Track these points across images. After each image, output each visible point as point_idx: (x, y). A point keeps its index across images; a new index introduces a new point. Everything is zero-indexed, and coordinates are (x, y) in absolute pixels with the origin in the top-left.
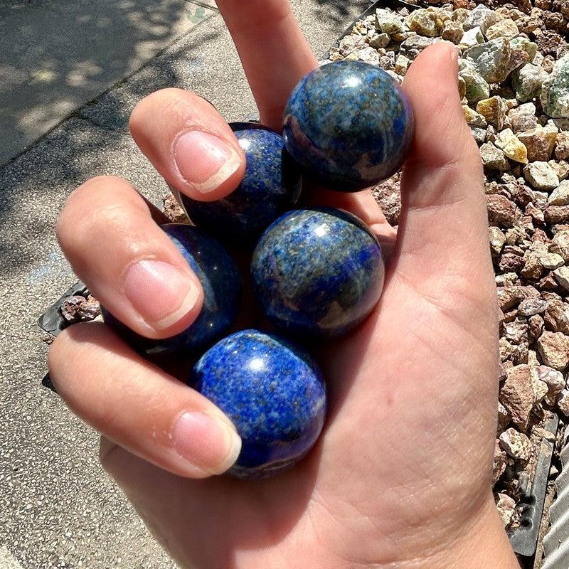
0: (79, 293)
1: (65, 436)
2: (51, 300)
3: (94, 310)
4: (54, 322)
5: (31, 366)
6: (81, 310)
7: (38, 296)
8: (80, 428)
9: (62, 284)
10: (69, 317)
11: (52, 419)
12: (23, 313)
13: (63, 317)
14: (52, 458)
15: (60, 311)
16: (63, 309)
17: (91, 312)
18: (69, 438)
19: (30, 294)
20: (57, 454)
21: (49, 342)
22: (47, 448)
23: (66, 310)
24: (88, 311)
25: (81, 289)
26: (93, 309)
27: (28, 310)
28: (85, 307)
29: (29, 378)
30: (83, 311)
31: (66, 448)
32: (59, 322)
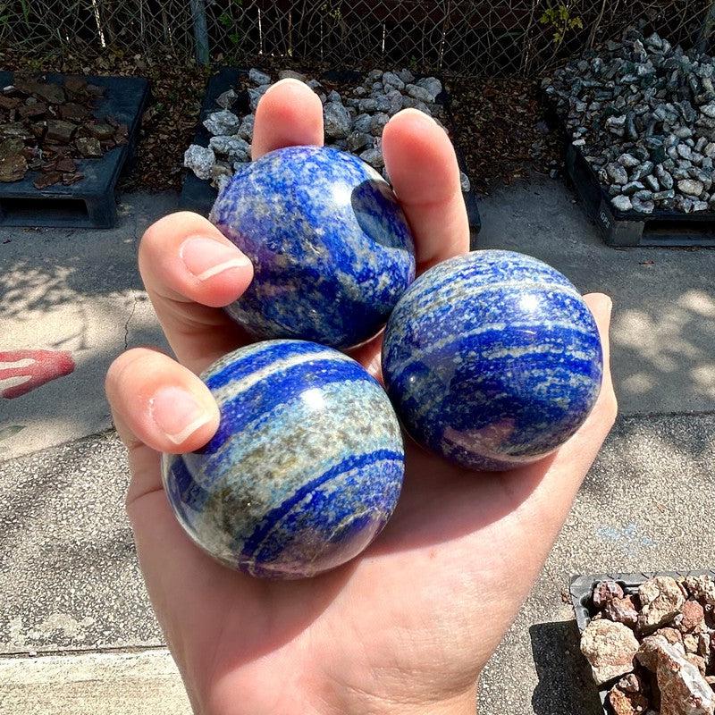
0: (622, 585)
1: (507, 692)
2: (597, 564)
3: (622, 615)
4: (582, 590)
5: (535, 605)
6: (611, 603)
7: (590, 551)
8: (522, 700)
9: (616, 559)
10: (597, 598)
11: (511, 667)
12: (568, 555)
13: (593, 593)
14: (484, 699)
15: (595, 586)
16: (598, 586)
17: (617, 614)
18: (507, 698)
19: (586, 543)
20: (489, 700)
21: (565, 599)
22: (487, 686)
23: (600, 590)
24: (615, 610)
25: (627, 583)
26: (620, 613)
27: (573, 556)
28: (616, 604)
29: (526, 613)
30: (612, 605)
31: (498, 703)
32: (585, 594)
